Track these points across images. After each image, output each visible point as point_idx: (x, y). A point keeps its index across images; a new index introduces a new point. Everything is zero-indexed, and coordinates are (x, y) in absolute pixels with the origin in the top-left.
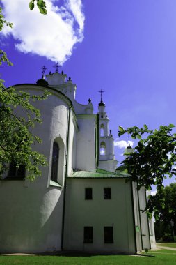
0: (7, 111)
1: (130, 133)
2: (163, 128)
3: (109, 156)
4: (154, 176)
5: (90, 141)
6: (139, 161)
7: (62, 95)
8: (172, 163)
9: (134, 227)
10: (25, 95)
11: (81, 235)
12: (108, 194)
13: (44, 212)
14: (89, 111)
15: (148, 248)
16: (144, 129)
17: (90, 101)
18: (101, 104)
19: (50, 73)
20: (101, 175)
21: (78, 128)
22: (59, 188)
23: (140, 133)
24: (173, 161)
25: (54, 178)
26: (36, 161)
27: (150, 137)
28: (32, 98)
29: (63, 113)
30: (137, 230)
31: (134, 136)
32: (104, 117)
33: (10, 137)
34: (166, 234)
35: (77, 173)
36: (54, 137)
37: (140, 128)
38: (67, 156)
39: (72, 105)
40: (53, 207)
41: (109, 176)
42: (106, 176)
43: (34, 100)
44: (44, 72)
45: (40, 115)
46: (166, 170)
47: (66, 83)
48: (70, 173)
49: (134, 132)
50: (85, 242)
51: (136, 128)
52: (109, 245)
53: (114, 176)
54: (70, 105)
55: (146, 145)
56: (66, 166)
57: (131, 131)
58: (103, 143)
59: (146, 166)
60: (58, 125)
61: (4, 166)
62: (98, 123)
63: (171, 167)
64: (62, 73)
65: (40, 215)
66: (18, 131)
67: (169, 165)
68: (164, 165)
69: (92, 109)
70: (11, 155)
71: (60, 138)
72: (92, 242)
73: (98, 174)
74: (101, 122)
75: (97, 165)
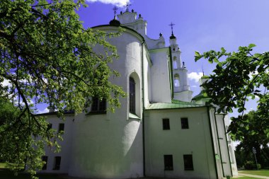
0: (87, 49)
1: (207, 57)
2: (243, 48)
3: (184, 88)
4: (234, 99)
5: (164, 74)
6: (218, 84)
7: (134, 32)
8: (254, 84)
9: (214, 155)
10: (102, 34)
11: (162, 163)
12: (185, 123)
13: (125, 142)
14: (161, 45)
15: (230, 175)
16: (221, 51)
17: (161, 35)
18: (173, 37)
19: (121, 13)
20: (177, 106)
21: (151, 62)
22: (138, 120)
23: (217, 57)
24: (255, 82)
25: (133, 110)
26: (116, 93)
27: (228, 59)
28: (108, 35)
29: (136, 49)
30: (217, 158)
31: (211, 60)
32: (176, 50)
33: (92, 73)
34: (248, 162)
35: (153, 105)
36: (130, 72)
37: (217, 52)
38: (143, 89)
39: (144, 40)
40: (134, 138)
41: (186, 106)
42: (182, 106)
43: (110, 37)
44: (115, 12)
45: (116, 51)
46: (248, 92)
47: (136, 21)
48: (147, 106)
49: (211, 56)
50: (165, 169)
51: (213, 52)
52: (189, 172)
53: (189, 106)
54: (143, 41)
55: (225, 67)
56: (143, 99)
57: (207, 55)
58: (177, 75)
59: (226, 89)
60: (133, 61)
61: (89, 100)
62: (170, 56)
63: (253, 88)
64: (133, 11)
65: (122, 146)
66: (99, 67)
67: (251, 86)
68: (245, 87)
69: (164, 43)
70: (94, 90)
71: (135, 73)
72: (172, 169)
73: (174, 105)
74: (173, 55)
75: (173, 96)
